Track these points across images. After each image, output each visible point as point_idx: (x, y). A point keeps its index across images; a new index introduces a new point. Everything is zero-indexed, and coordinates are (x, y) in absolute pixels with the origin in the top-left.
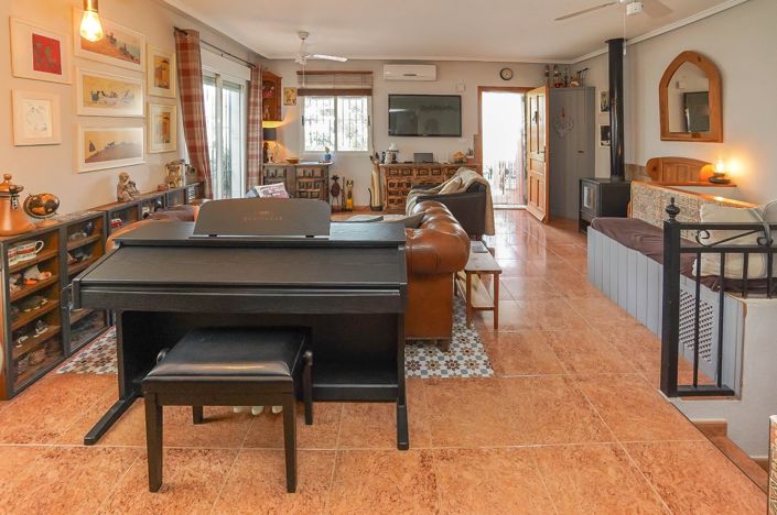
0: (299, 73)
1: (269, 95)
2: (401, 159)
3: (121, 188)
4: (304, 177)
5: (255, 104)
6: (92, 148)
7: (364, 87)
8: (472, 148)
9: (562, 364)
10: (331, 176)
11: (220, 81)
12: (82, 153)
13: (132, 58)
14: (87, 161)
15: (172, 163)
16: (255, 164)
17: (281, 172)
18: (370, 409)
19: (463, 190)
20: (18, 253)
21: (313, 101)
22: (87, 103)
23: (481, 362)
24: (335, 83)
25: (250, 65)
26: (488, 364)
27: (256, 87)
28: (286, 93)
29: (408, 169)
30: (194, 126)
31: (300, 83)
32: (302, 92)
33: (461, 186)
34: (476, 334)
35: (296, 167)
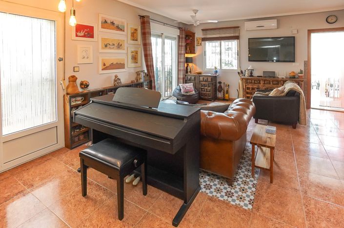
0: (203, 30)
1: (188, 42)
2: (256, 74)
3: (115, 81)
4: (203, 81)
5: (182, 46)
6: (104, 65)
7: (235, 35)
8: (303, 69)
9: (307, 223)
10: (218, 82)
11: (163, 36)
12: (101, 67)
13: (121, 30)
14: (102, 70)
15: (138, 72)
16: (181, 74)
17: (193, 78)
18: (173, 199)
19: (283, 94)
20: (76, 101)
21: (211, 44)
22: (103, 48)
23: (248, 199)
24: (219, 34)
25: (179, 28)
26: (251, 202)
27: (182, 38)
28: (197, 40)
29: (258, 80)
30: (148, 56)
31: (204, 35)
32: (204, 39)
33: (283, 92)
34: (255, 182)
35: (200, 76)
